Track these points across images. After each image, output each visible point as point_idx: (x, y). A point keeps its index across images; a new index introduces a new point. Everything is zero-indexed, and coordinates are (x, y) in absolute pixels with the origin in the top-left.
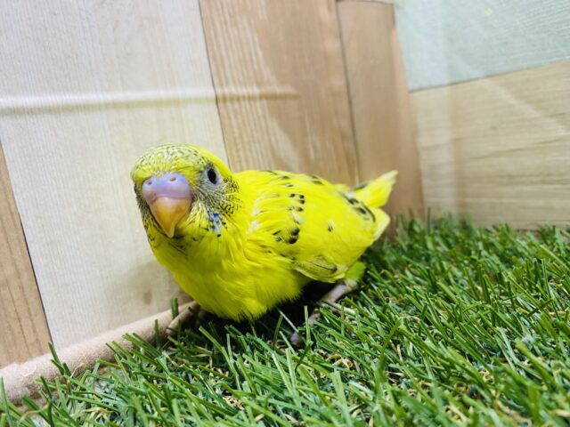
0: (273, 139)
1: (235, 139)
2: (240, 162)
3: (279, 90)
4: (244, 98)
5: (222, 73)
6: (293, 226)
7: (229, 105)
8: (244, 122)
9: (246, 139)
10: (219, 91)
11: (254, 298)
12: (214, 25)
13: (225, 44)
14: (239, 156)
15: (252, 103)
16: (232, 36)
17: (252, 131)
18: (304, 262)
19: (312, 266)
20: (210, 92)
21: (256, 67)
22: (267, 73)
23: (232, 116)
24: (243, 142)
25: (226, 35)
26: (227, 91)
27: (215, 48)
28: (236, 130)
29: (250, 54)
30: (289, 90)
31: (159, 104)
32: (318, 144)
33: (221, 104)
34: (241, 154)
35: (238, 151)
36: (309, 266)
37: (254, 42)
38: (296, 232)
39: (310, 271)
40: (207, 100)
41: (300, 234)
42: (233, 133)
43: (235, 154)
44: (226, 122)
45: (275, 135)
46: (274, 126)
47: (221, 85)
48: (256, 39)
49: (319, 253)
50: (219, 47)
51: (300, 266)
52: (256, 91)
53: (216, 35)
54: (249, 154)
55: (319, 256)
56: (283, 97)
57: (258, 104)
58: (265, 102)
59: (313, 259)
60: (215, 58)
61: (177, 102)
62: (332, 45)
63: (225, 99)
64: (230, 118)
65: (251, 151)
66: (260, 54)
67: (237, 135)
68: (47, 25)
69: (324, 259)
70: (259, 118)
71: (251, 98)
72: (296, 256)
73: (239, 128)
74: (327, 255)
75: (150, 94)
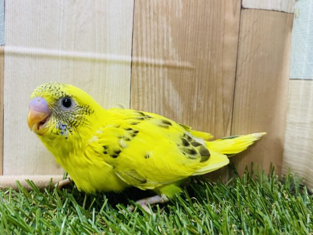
0: (166, 93)
1: (138, 89)
2: (139, 102)
3: (179, 63)
4: (151, 65)
5: (140, 48)
6: (118, 148)
7: (140, 68)
8: (147, 79)
9: (146, 90)
10: (135, 59)
11: (87, 181)
12: (141, 19)
13: (146, 31)
14: (138, 99)
15: (157, 69)
16: (152, 26)
17: (152, 86)
18: (120, 171)
19: (126, 175)
20: (128, 59)
21: (165, 47)
22: (172, 52)
23: (140, 75)
24: (143, 92)
25: (148, 25)
26: (140, 59)
27: (139, 33)
28: (141, 83)
29: (163, 39)
30: (187, 64)
31: (94, 61)
32: (202, 102)
33: (134, 67)
34: (141, 98)
35: (138, 96)
36: (123, 174)
37: (167, 32)
38: (118, 152)
39: (124, 177)
40: (125, 63)
41: (121, 154)
42: (138, 84)
43: (136, 97)
44: (135, 77)
45: (168, 91)
46: (170, 85)
47: (137, 55)
48: (170, 29)
49: (133, 168)
50: (141, 32)
51: (118, 172)
52: (161, 62)
53: (141, 26)
54: (146, 99)
55: (133, 170)
56: (182, 68)
57: (161, 69)
58: (166, 70)
59: (127, 170)
60: (137, 39)
61: (105, 62)
62: (230, 38)
63: (137, 64)
64: (138, 76)
65: (148, 98)
66: (170, 40)
67: (140, 87)
68: (41, 13)
69: (136, 173)
70: (159, 78)
71: (156, 66)
72: (116, 166)
73: (143, 83)
74: (139, 171)
75: (89, 55)
